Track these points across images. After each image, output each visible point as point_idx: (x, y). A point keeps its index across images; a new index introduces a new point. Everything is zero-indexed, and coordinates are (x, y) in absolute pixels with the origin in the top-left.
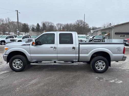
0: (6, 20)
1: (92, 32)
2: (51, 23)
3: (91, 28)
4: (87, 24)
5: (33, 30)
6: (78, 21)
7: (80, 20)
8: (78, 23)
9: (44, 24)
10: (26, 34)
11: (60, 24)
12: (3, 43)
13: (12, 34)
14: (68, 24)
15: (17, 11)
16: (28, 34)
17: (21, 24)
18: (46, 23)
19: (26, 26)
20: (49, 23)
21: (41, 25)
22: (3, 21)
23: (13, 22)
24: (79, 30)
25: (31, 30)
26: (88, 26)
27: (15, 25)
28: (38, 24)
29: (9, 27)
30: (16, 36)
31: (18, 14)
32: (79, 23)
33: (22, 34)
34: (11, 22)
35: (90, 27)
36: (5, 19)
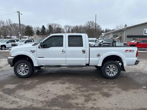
0: (7, 22)
1: (103, 35)
2: (58, 25)
3: (104, 30)
4: (99, 26)
5: (38, 33)
6: (88, 22)
7: (91, 22)
8: (88, 24)
9: (50, 27)
10: (30, 38)
11: (69, 26)
12: (3, 48)
13: (14, 38)
14: (77, 26)
15: (19, 12)
16: (32, 38)
17: (24, 26)
18: (52, 25)
19: (30, 28)
20: (56, 25)
21: (47, 28)
22: (3, 23)
23: (15, 24)
24: (90, 32)
25: (35, 33)
26: (101, 29)
27: (17, 27)
28: (43, 27)
29: (11, 30)
30: (17, 41)
31: (19, 15)
32: (90, 25)
33: (26, 38)
34: (12, 24)
35: (102, 29)
36: (5, 21)
